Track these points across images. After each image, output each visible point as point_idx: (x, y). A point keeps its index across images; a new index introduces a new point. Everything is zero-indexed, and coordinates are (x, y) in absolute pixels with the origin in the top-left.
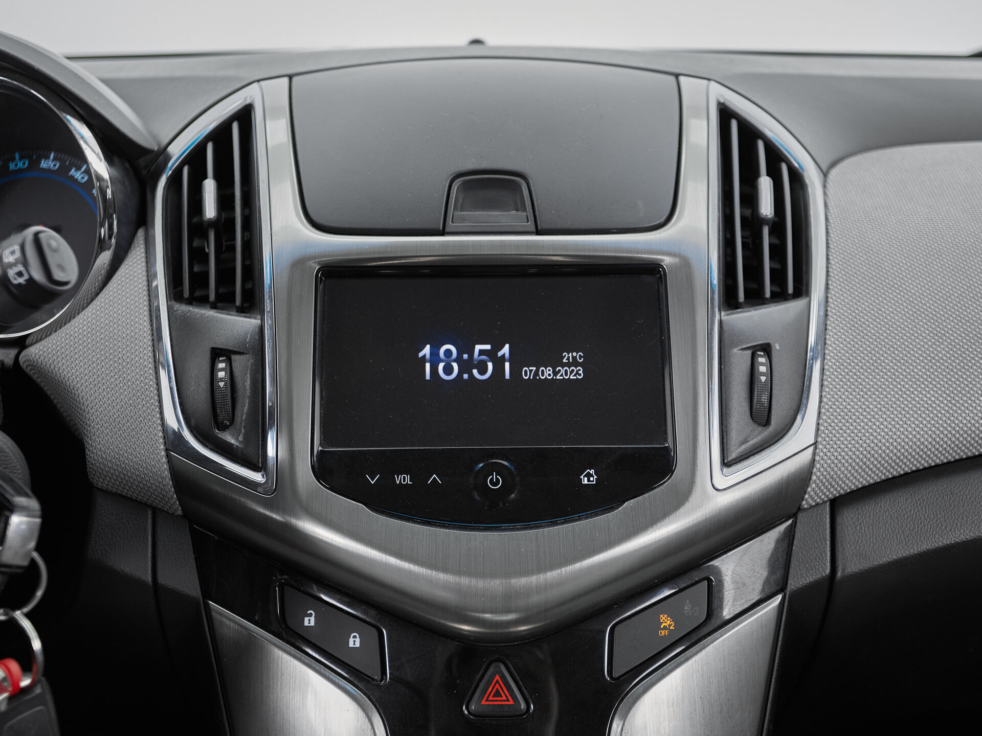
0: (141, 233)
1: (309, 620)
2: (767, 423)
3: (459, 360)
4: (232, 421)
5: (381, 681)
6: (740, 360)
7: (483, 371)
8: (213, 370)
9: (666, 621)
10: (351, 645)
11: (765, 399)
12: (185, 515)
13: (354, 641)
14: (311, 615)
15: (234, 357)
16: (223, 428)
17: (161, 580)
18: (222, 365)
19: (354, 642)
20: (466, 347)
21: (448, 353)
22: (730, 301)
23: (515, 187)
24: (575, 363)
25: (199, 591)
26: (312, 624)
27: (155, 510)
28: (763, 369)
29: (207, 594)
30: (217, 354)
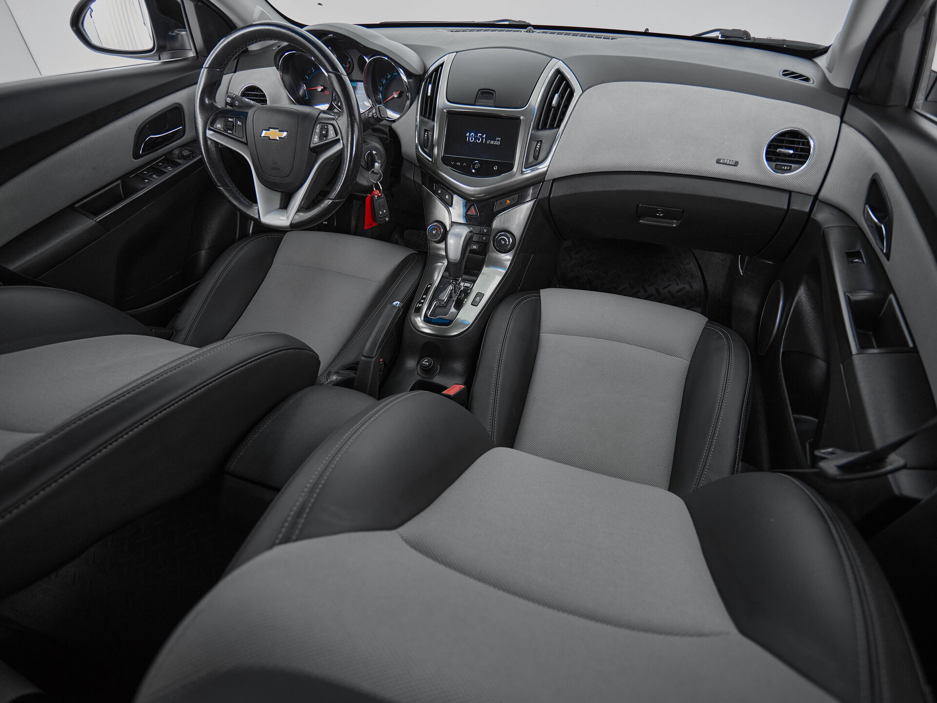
0: (417, 96)
2: (537, 159)
3: (474, 137)
4: (427, 147)
6: (534, 144)
7: (479, 141)
8: (425, 133)
9: (508, 202)
11: (537, 154)
13: (447, 197)
15: (429, 132)
17: (415, 179)
20: (476, 134)
21: (472, 135)
22: (537, 128)
23: (492, 94)
24: (499, 141)
25: (421, 183)
26: (439, 192)
27: (413, 165)
28: (538, 147)
29: (423, 184)
30: (426, 130)
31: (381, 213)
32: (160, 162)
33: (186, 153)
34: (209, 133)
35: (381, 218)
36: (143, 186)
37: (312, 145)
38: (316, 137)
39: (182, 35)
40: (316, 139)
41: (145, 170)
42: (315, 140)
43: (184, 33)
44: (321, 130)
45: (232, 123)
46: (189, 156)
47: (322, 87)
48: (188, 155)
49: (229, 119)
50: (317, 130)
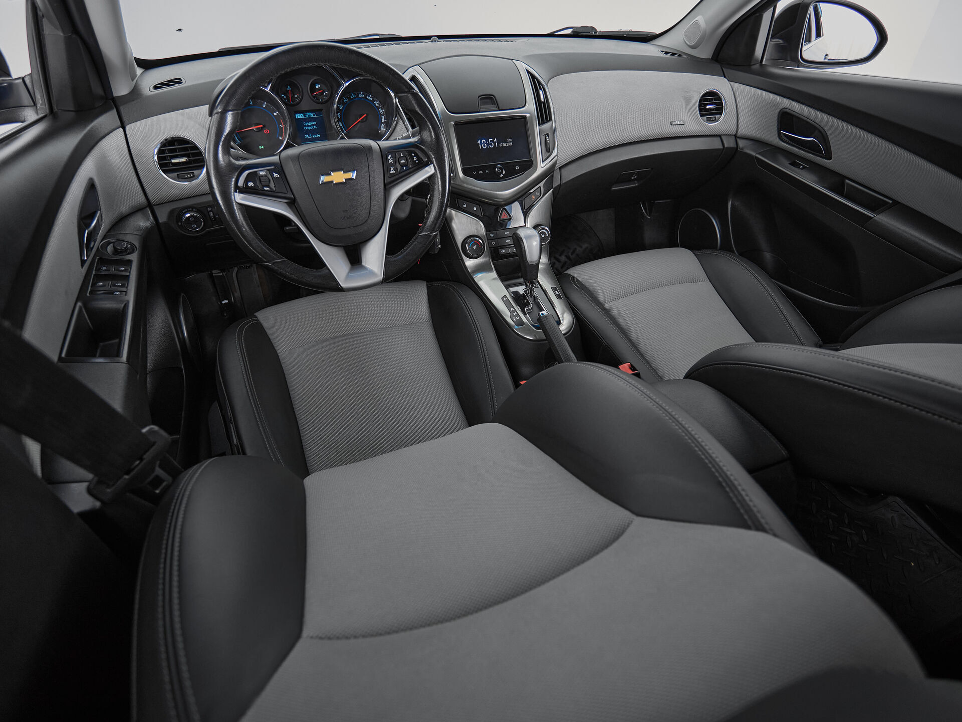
2: (549, 152)
3: (486, 143)
6: (543, 138)
7: (492, 145)
9: (533, 197)
11: (548, 146)
19: (475, 209)
21: (484, 142)
22: (540, 122)
23: (491, 98)
24: (510, 142)
26: (465, 206)
28: (547, 139)
37: (387, 180)
42: (392, 172)
45: (267, 178)
50: (391, 161)
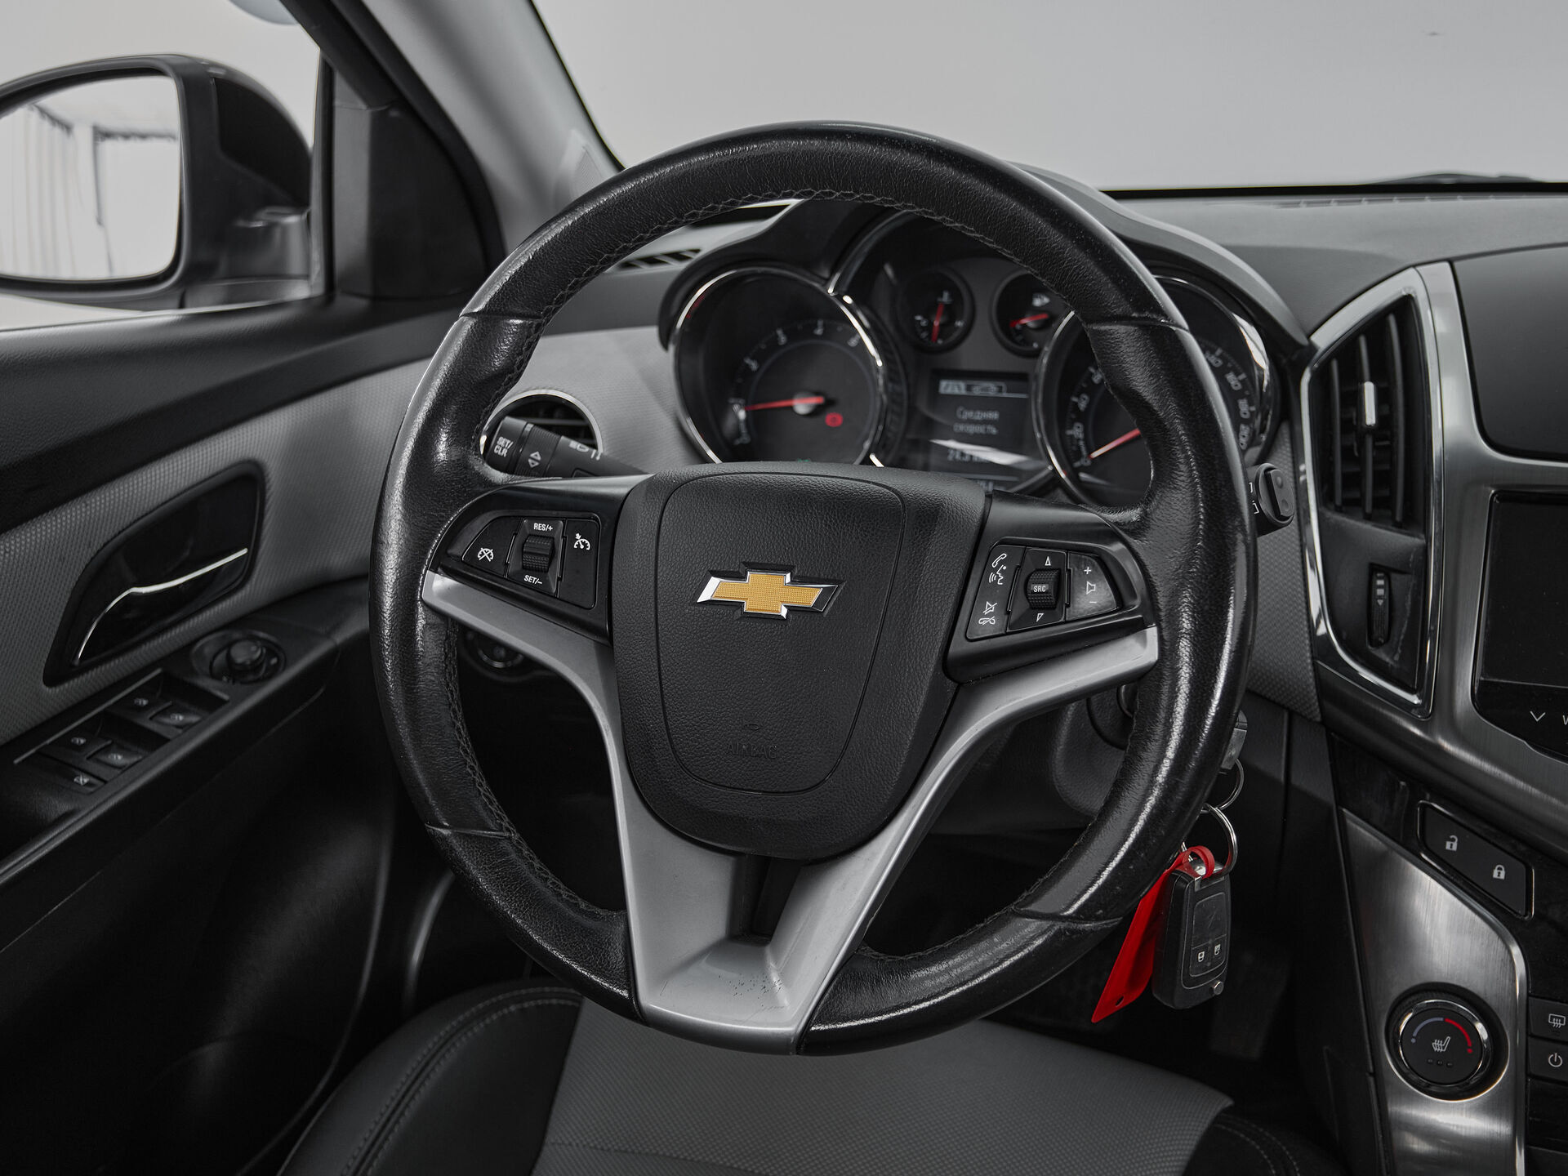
0: (1285, 430)
1: (1452, 845)
4: (1388, 639)
5: (1525, 916)
8: (1371, 587)
10: (1495, 875)
12: (1323, 723)
13: (1499, 873)
14: (1453, 840)
15: (1394, 576)
16: (1378, 645)
18: (1380, 582)
25: (1333, 796)
26: (1455, 848)
27: (1291, 713)
29: (1340, 802)
30: (1374, 569)
31: (1201, 956)
32: (139, 693)
33: (243, 654)
34: (437, 585)
35: (1197, 981)
36: (65, 807)
37: (959, 647)
38: (990, 607)
39: (285, 229)
40: (988, 618)
41: (77, 732)
42: (983, 621)
43: (293, 220)
44: (1020, 577)
45: (548, 544)
46: (255, 666)
47: (815, 401)
48: (254, 662)
49: (537, 526)
50: (997, 577)
